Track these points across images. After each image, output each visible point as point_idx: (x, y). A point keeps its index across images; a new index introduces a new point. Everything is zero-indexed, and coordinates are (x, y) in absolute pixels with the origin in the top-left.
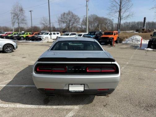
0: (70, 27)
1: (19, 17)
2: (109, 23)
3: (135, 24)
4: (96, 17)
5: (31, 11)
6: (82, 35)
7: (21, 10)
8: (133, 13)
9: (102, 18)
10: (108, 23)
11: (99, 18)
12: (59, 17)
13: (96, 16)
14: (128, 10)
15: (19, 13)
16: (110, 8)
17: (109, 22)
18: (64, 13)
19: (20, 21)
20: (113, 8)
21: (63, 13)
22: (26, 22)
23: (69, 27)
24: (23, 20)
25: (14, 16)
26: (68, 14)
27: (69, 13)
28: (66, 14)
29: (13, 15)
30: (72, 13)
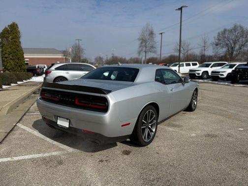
0: (235, 53)
1: (147, 44)
5: (161, 34)
7: (151, 33)
12: (214, 37)
15: (147, 37)
18: (225, 30)
19: (148, 48)
21: (222, 30)
22: (155, 49)
23: (232, 53)
24: (152, 47)
25: (142, 43)
26: (233, 31)
27: (235, 28)
28: (228, 30)
29: (140, 42)
30: (241, 27)
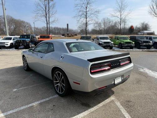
2: (28, 27)
3: (52, 29)
4: (11, 19)
6: (12, 38)
8: (58, 19)
9: (18, 20)
10: (26, 27)
11: (15, 20)
13: (12, 17)
14: (53, 16)
16: (36, 12)
17: (27, 25)
20: (38, 12)
